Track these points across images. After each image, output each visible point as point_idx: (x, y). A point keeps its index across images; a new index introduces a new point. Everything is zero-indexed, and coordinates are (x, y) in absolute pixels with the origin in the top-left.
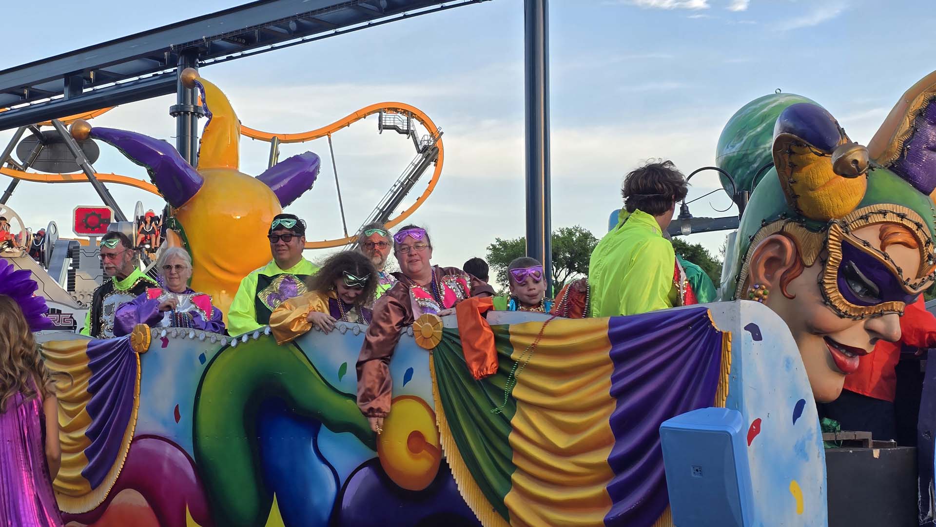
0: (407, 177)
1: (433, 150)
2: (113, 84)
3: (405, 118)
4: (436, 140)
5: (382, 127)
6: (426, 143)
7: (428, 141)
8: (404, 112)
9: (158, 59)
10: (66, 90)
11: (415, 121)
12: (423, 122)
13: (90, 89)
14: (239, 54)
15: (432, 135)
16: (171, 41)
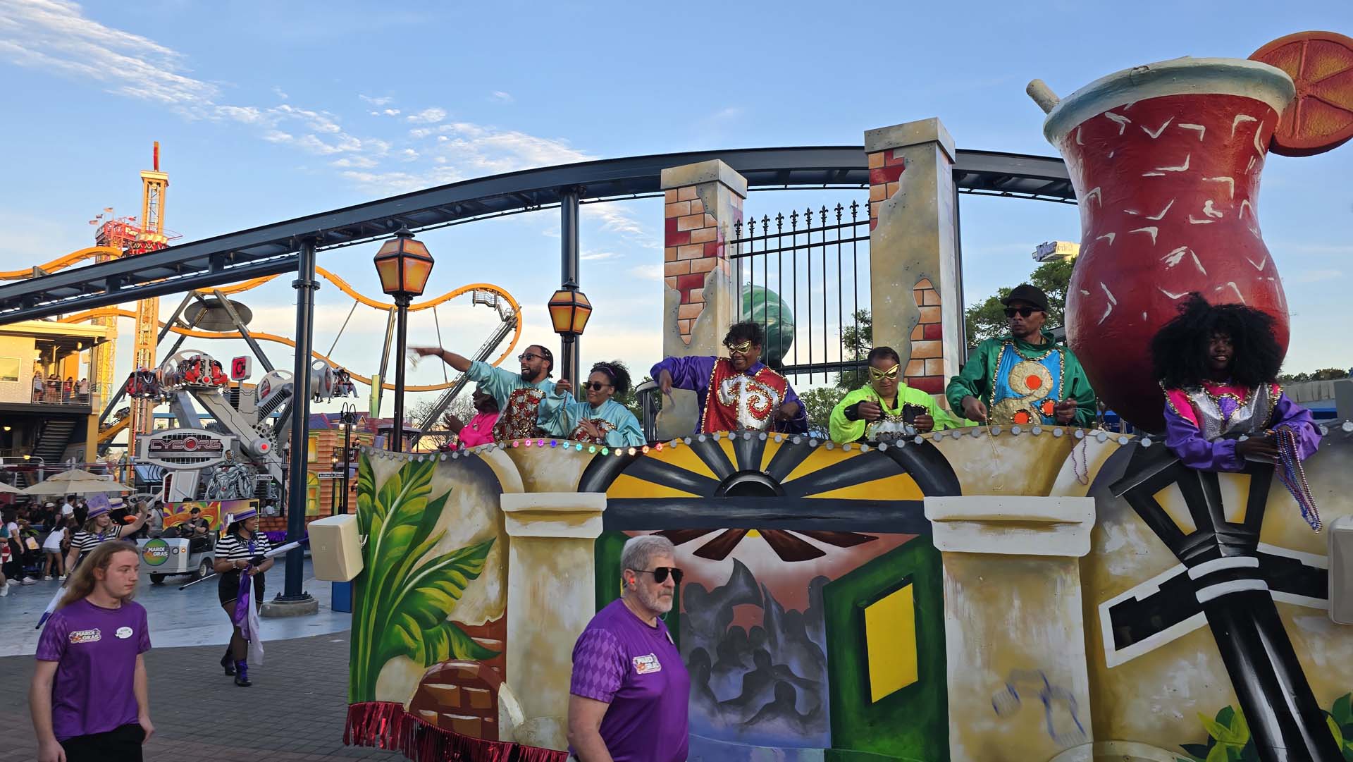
0: (494, 339)
1: (514, 319)
2: (249, 263)
3: (493, 295)
4: (516, 312)
5: (475, 302)
6: (508, 314)
7: (510, 312)
8: (493, 291)
9: (284, 245)
10: (210, 267)
11: (500, 298)
12: (506, 299)
13: (231, 266)
14: (348, 243)
15: (513, 308)
16: (294, 232)
